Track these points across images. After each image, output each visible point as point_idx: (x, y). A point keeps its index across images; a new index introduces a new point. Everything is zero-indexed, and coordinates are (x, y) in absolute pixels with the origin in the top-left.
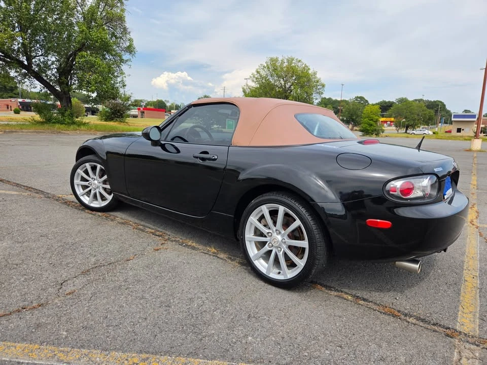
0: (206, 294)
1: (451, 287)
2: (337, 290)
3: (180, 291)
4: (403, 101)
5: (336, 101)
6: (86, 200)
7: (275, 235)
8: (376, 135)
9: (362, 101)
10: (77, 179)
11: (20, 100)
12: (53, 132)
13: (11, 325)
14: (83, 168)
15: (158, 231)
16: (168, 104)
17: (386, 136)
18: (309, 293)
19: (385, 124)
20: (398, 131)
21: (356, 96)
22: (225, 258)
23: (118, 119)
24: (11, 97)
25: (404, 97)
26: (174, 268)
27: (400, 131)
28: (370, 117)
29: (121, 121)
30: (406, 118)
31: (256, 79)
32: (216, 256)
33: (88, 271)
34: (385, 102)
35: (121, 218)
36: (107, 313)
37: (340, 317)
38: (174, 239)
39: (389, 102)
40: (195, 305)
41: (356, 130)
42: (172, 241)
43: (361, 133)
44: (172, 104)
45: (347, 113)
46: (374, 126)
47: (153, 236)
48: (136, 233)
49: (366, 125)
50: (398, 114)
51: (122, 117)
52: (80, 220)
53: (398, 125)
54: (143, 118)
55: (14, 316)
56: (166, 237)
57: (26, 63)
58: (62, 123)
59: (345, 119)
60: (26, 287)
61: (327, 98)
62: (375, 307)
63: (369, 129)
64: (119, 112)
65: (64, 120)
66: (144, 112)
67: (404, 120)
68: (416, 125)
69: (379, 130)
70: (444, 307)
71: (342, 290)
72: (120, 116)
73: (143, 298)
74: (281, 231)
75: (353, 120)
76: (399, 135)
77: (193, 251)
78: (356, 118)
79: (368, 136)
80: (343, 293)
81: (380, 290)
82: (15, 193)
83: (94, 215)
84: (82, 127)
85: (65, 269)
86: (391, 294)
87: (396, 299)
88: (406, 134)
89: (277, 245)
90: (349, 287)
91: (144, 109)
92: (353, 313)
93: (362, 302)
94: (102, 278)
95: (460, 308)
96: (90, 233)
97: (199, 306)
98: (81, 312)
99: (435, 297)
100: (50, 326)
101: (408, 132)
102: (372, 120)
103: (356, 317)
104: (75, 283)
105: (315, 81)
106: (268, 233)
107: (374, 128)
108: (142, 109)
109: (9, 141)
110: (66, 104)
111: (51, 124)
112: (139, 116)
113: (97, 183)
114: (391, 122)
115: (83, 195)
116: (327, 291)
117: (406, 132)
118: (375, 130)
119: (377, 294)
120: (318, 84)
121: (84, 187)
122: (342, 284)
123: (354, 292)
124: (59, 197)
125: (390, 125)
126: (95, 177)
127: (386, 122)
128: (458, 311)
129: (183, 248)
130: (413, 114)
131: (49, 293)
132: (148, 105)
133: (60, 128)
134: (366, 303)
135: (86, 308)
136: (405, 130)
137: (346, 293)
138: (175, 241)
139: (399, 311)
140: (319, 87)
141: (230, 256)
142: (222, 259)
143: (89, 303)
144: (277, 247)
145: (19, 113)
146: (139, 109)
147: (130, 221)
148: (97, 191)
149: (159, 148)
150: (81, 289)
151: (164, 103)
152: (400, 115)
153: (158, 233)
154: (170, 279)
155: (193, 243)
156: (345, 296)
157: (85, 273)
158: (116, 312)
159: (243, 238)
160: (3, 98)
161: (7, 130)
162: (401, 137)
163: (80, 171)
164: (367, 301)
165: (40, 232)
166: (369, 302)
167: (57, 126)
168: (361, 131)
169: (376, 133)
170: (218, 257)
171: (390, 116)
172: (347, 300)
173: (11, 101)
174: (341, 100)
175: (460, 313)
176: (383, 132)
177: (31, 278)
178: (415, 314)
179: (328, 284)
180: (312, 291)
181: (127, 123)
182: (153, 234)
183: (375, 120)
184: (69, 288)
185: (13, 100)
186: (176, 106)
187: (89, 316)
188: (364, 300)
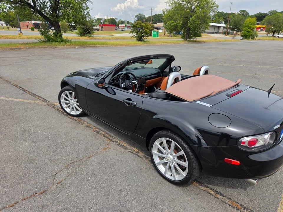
0: (129, 186)
1: (278, 186)
2: (205, 186)
3: (116, 183)
4: (274, 13)
5: (227, 14)
6: (68, 110)
7: (169, 155)
8: (252, 38)
9: (244, 14)
10: (62, 99)
11: (33, 22)
12: (52, 47)
13: (30, 206)
14: (65, 93)
15: (107, 133)
16: (117, 21)
17: (259, 39)
18: (188, 188)
19: (259, 30)
20: (267, 35)
21: (241, 10)
22: (142, 157)
23: (88, 35)
24: (28, 20)
25: (275, 10)
26: (113, 164)
27: (269, 35)
28: (249, 26)
29: (89, 36)
30: (274, 25)
31: (172, 4)
32: (137, 155)
33: (68, 165)
34: (261, 14)
35: (87, 122)
36: (77, 198)
37: (204, 208)
38: (115, 140)
39: (264, 13)
40: (123, 195)
41: (238, 35)
42: (114, 142)
43: (241, 38)
44: (120, 20)
45: (233, 23)
46: (251, 33)
47: (104, 137)
48: (94, 134)
49: (246, 32)
50: (269, 23)
51: (90, 33)
52: (65, 124)
53: (268, 31)
54: (102, 30)
55: (31, 199)
56: (111, 138)
57: (32, 4)
58: (56, 42)
59: (231, 27)
60: (37, 178)
61: (220, 12)
62: (227, 201)
63: (247, 34)
64: (88, 30)
65: (57, 39)
66: (103, 27)
67: (272, 28)
68: (280, 30)
69: (254, 35)
70: (270, 203)
71: (208, 186)
72: (88, 32)
73: (96, 188)
74: (173, 154)
75: (237, 28)
76: (267, 38)
77: (125, 150)
78: (239, 26)
79: (246, 39)
80: (209, 189)
81: (232, 187)
82: (32, 102)
83: (73, 119)
84: (68, 44)
85: (57, 164)
86: (238, 190)
87: (241, 195)
88: (273, 37)
89: (171, 161)
90: (213, 183)
91: (103, 25)
92: (212, 205)
93: (219, 196)
94: (75, 172)
95: (280, 204)
96: (70, 135)
97: (125, 196)
98: (64, 198)
99: (265, 194)
100: (49, 207)
101: (274, 35)
102: (250, 28)
103: (214, 209)
104: (62, 175)
105: (212, 4)
106: (166, 153)
107: (251, 34)
108: (101, 25)
109: (28, 56)
110: (57, 29)
111: (50, 42)
112: (100, 30)
113: (73, 102)
114: (263, 28)
115: (66, 108)
116: (199, 186)
117: (273, 36)
118: (252, 35)
119: (230, 190)
120: (214, 5)
121: (67, 104)
122: (209, 181)
123: (215, 188)
124: (55, 105)
125: (262, 30)
126: (72, 99)
127: (259, 28)
128: (278, 207)
129: (120, 147)
130: (279, 23)
131: (48, 182)
132: (105, 22)
133: (55, 45)
134: (222, 197)
135: (67, 195)
136: (272, 34)
137: (211, 189)
138: (115, 141)
139: (241, 205)
140: (214, 8)
141: (145, 155)
142: (140, 157)
143: (68, 190)
144: (171, 162)
145: (33, 30)
146: (100, 25)
147: (92, 125)
148: (74, 106)
149: (105, 90)
150: (64, 180)
151: (115, 20)
152: (270, 24)
153: (106, 135)
154: (111, 173)
155: (125, 144)
156: (210, 191)
157: (67, 167)
158: (81, 198)
159: (151, 152)
160: (24, 21)
161: (27, 47)
162: (269, 40)
163: (63, 95)
164: (222, 196)
165: (45, 134)
166: (224, 197)
167: (54, 43)
168: (242, 36)
169: (252, 37)
170: (139, 156)
171: (263, 24)
172: (210, 194)
173: (28, 23)
174: (230, 13)
175: (279, 208)
176: (257, 36)
177: (40, 170)
178: (250, 207)
179: (201, 181)
180: (190, 186)
181: (93, 37)
182: (104, 136)
183: (252, 28)
184: (58, 179)
185: (30, 22)
186: (122, 21)
187: (68, 200)
188: (221, 195)
